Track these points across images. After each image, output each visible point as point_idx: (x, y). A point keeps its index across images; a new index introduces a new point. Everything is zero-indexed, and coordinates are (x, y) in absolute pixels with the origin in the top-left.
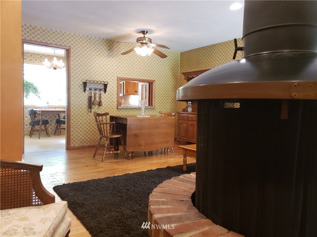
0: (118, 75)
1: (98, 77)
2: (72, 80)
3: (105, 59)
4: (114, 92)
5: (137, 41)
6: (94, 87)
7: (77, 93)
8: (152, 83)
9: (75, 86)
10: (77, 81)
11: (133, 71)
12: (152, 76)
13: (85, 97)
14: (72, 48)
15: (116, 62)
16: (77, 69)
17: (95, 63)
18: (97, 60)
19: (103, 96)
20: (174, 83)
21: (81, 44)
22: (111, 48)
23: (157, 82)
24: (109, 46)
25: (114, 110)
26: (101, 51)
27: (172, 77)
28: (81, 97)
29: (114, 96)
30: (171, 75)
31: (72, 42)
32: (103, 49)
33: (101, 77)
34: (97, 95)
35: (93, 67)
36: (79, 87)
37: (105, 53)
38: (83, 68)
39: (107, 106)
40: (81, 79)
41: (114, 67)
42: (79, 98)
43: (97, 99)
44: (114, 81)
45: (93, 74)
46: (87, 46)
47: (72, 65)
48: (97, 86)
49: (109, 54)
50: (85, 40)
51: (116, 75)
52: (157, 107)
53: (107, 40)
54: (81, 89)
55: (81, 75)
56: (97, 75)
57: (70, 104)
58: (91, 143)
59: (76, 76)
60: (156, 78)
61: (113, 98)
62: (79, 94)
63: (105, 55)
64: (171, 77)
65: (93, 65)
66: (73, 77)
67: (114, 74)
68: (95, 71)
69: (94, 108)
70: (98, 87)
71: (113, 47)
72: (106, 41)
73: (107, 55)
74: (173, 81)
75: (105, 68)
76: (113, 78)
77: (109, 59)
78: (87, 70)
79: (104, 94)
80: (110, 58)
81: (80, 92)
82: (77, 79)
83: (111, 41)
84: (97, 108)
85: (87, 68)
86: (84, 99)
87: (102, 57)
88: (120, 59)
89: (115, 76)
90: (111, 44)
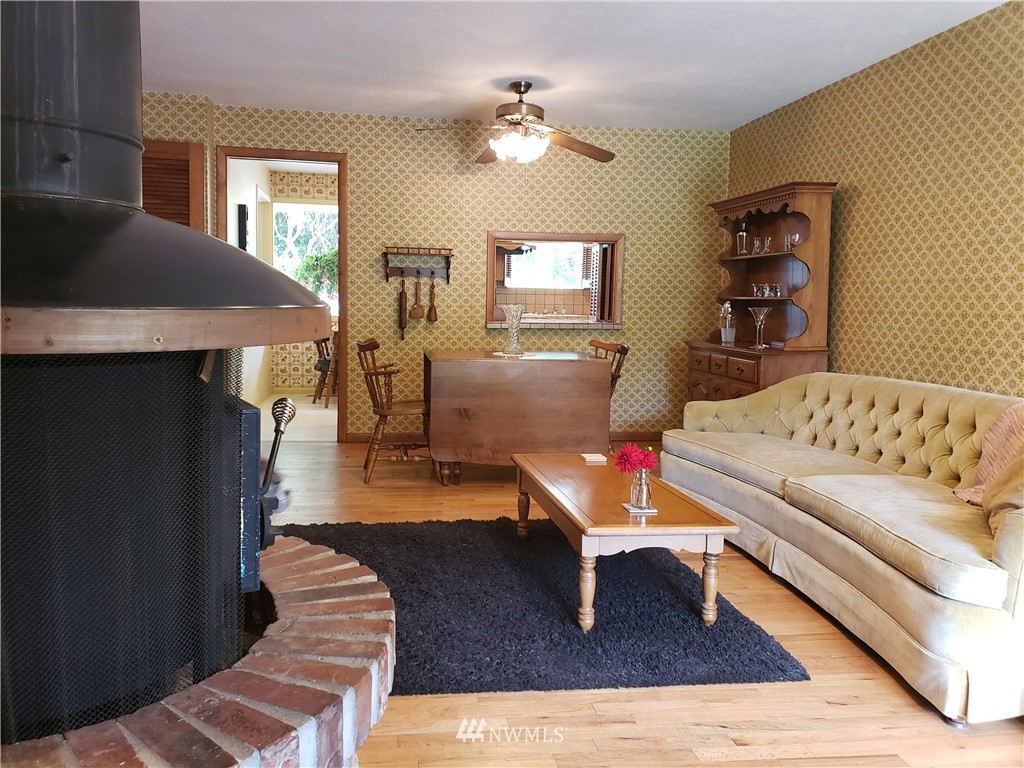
0: (491, 225)
1: (426, 235)
2: (352, 249)
3: (450, 179)
4: (478, 279)
5: (497, 118)
6: (416, 266)
7: (366, 283)
8: (613, 246)
9: (359, 266)
10: (364, 249)
11: (543, 210)
12: (611, 223)
13: (389, 294)
14: (352, 157)
15: (485, 186)
16: (365, 215)
17: (420, 195)
18: (425, 184)
19: (443, 290)
20: (705, 240)
21: (377, 141)
22: (468, 145)
23: (633, 239)
24: (461, 140)
25: (477, 333)
26: (438, 156)
27: (695, 218)
28: (377, 294)
29: (478, 290)
30: (689, 213)
31: (352, 140)
32: (444, 150)
33: (438, 235)
34: (425, 290)
35: (413, 206)
36: (371, 266)
37: (450, 162)
38: (383, 210)
39: (454, 323)
40: (377, 244)
41: (479, 203)
42: (371, 299)
43: (425, 301)
44: (478, 246)
45: (413, 229)
46: (396, 148)
47: (352, 204)
48: (425, 263)
49: (461, 162)
50: (389, 130)
51: (485, 226)
52: (629, 324)
53: (456, 122)
54: (377, 272)
55: (377, 233)
56: (426, 229)
57: (346, 315)
58: (406, 428)
59: (362, 235)
60: (628, 228)
61: (472, 296)
62: (371, 288)
63: (450, 168)
64: (690, 219)
65: (414, 201)
66: (353, 238)
67: (479, 225)
68: (420, 218)
69: (414, 328)
70: (428, 266)
71: (474, 140)
72: (453, 124)
73: (456, 168)
74: (700, 235)
75: (450, 207)
76: (473, 236)
77: (462, 179)
78: (396, 216)
79: (446, 287)
80: (465, 177)
81: (374, 281)
82: (365, 243)
83: (468, 122)
84: (425, 328)
85: (395, 211)
86: (387, 302)
87: (441, 176)
88: (497, 175)
89: (479, 230)
90: (468, 134)
